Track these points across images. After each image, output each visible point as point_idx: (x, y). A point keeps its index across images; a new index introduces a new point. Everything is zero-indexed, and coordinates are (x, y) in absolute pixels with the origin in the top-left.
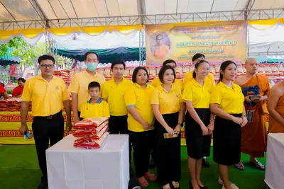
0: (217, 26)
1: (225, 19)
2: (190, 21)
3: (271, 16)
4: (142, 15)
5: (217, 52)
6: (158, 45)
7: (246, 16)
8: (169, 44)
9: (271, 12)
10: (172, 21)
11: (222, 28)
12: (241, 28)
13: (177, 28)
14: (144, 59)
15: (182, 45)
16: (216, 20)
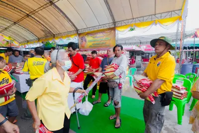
0: (103, 31)
1: (106, 28)
2: (93, 30)
3: (127, 23)
4: (77, 30)
5: (103, 44)
6: (82, 41)
7: (115, 25)
8: (85, 41)
9: (127, 21)
10: (87, 31)
11: (104, 32)
12: (112, 31)
13: (88, 34)
14: (78, 48)
15: (90, 41)
16: (102, 28)
